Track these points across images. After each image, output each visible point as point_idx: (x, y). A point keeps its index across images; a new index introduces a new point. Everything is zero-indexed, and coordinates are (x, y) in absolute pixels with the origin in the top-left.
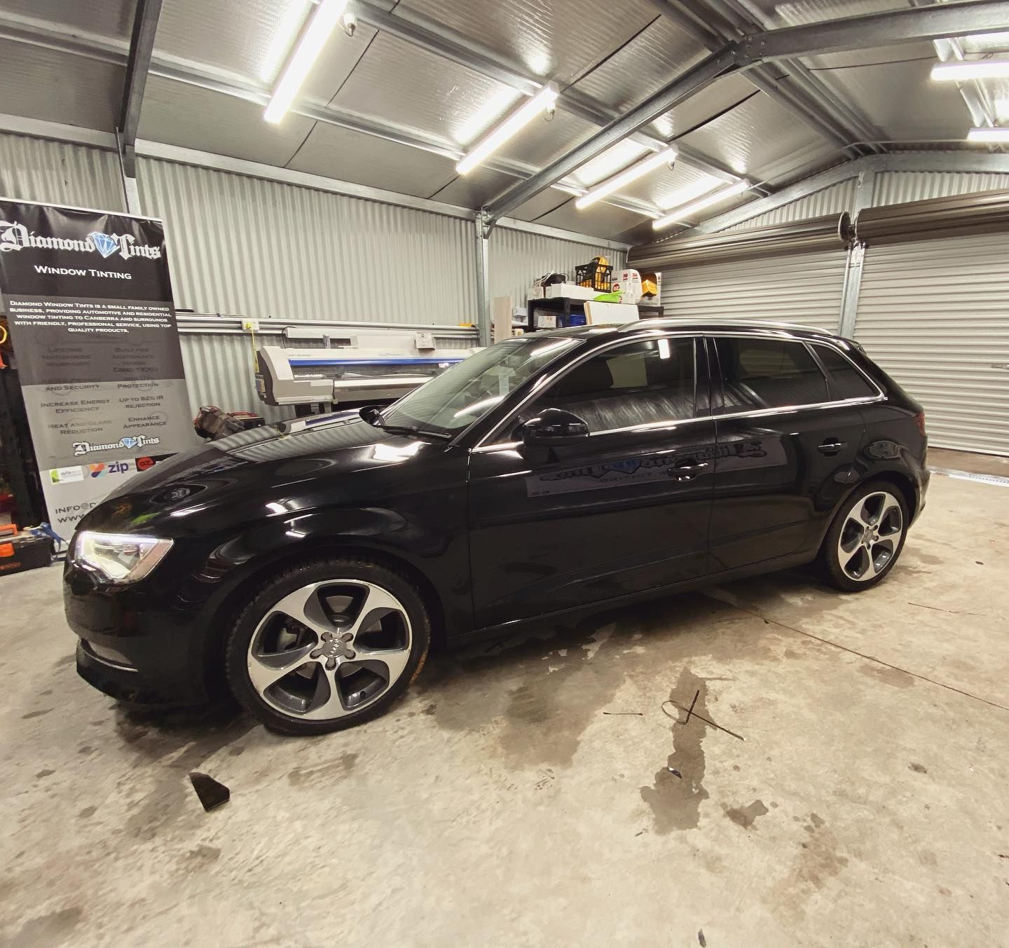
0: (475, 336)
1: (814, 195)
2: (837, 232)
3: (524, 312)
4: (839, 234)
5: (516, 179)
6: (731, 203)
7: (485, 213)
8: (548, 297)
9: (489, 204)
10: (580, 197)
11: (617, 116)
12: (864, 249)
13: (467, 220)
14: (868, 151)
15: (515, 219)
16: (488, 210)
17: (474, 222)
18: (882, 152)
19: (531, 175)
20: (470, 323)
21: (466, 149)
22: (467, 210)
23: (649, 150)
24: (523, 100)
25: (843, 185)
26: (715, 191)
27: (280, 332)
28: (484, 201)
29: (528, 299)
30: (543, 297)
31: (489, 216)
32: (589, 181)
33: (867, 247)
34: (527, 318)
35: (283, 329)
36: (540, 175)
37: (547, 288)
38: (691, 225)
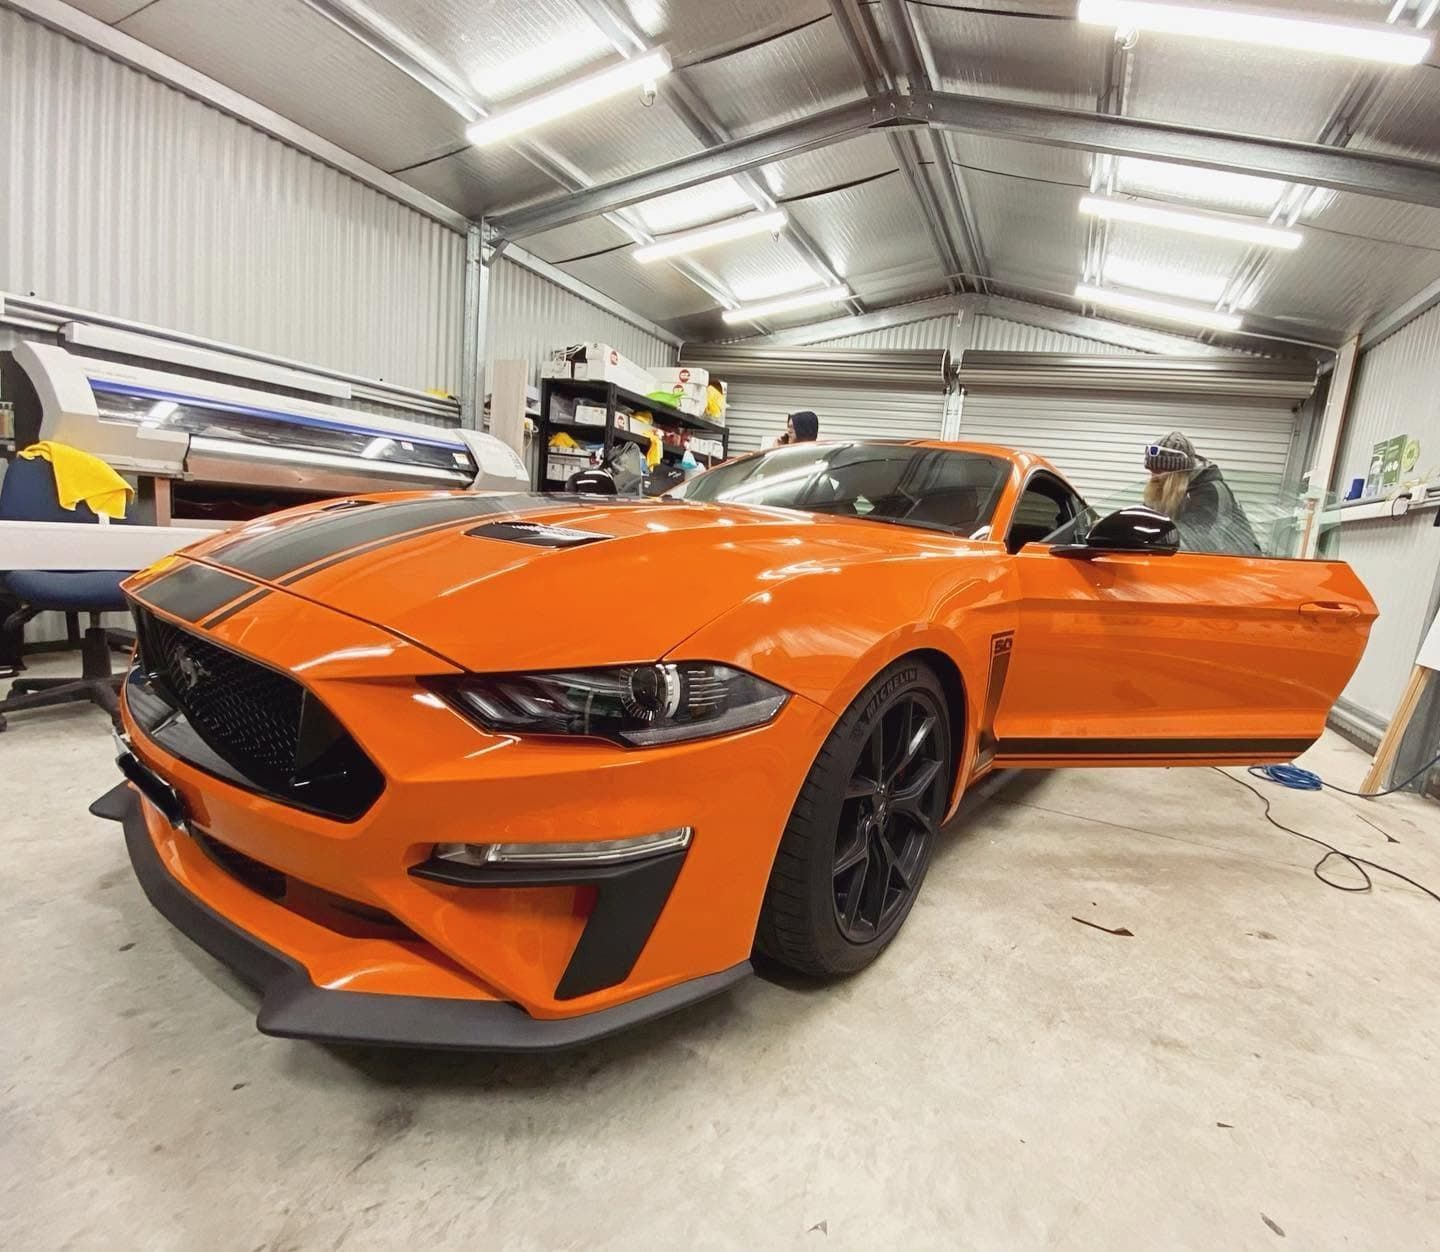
0: (456, 416)
1: (910, 326)
2: (940, 370)
3: (536, 394)
4: (942, 372)
5: (554, 186)
6: (815, 313)
7: (488, 227)
8: (577, 377)
9: (497, 213)
10: (640, 246)
11: (726, 140)
12: (962, 396)
13: (453, 230)
14: (970, 288)
15: (530, 252)
16: (493, 223)
17: (464, 236)
18: (982, 291)
19: (581, 187)
20: (446, 392)
21: (489, 106)
22: (456, 214)
23: (753, 205)
24: (611, 58)
25: (941, 320)
26: (808, 290)
27: (54, 328)
28: (489, 207)
29: (543, 376)
30: (570, 377)
31: (493, 233)
32: (659, 224)
33: (966, 394)
34: (539, 404)
35: (61, 325)
36: (592, 192)
37: (577, 365)
38: (764, 329)
